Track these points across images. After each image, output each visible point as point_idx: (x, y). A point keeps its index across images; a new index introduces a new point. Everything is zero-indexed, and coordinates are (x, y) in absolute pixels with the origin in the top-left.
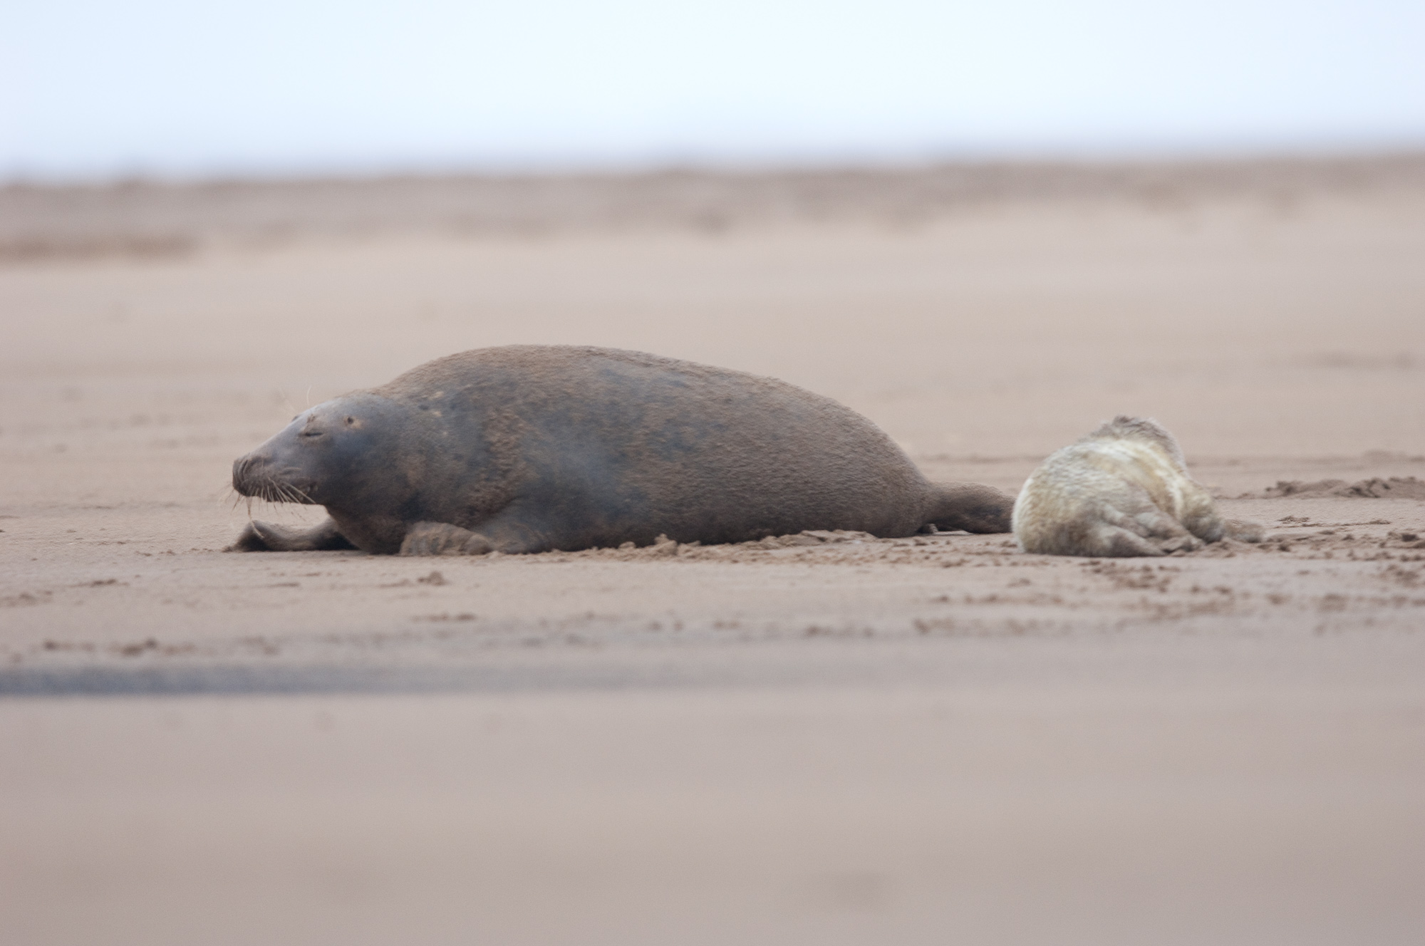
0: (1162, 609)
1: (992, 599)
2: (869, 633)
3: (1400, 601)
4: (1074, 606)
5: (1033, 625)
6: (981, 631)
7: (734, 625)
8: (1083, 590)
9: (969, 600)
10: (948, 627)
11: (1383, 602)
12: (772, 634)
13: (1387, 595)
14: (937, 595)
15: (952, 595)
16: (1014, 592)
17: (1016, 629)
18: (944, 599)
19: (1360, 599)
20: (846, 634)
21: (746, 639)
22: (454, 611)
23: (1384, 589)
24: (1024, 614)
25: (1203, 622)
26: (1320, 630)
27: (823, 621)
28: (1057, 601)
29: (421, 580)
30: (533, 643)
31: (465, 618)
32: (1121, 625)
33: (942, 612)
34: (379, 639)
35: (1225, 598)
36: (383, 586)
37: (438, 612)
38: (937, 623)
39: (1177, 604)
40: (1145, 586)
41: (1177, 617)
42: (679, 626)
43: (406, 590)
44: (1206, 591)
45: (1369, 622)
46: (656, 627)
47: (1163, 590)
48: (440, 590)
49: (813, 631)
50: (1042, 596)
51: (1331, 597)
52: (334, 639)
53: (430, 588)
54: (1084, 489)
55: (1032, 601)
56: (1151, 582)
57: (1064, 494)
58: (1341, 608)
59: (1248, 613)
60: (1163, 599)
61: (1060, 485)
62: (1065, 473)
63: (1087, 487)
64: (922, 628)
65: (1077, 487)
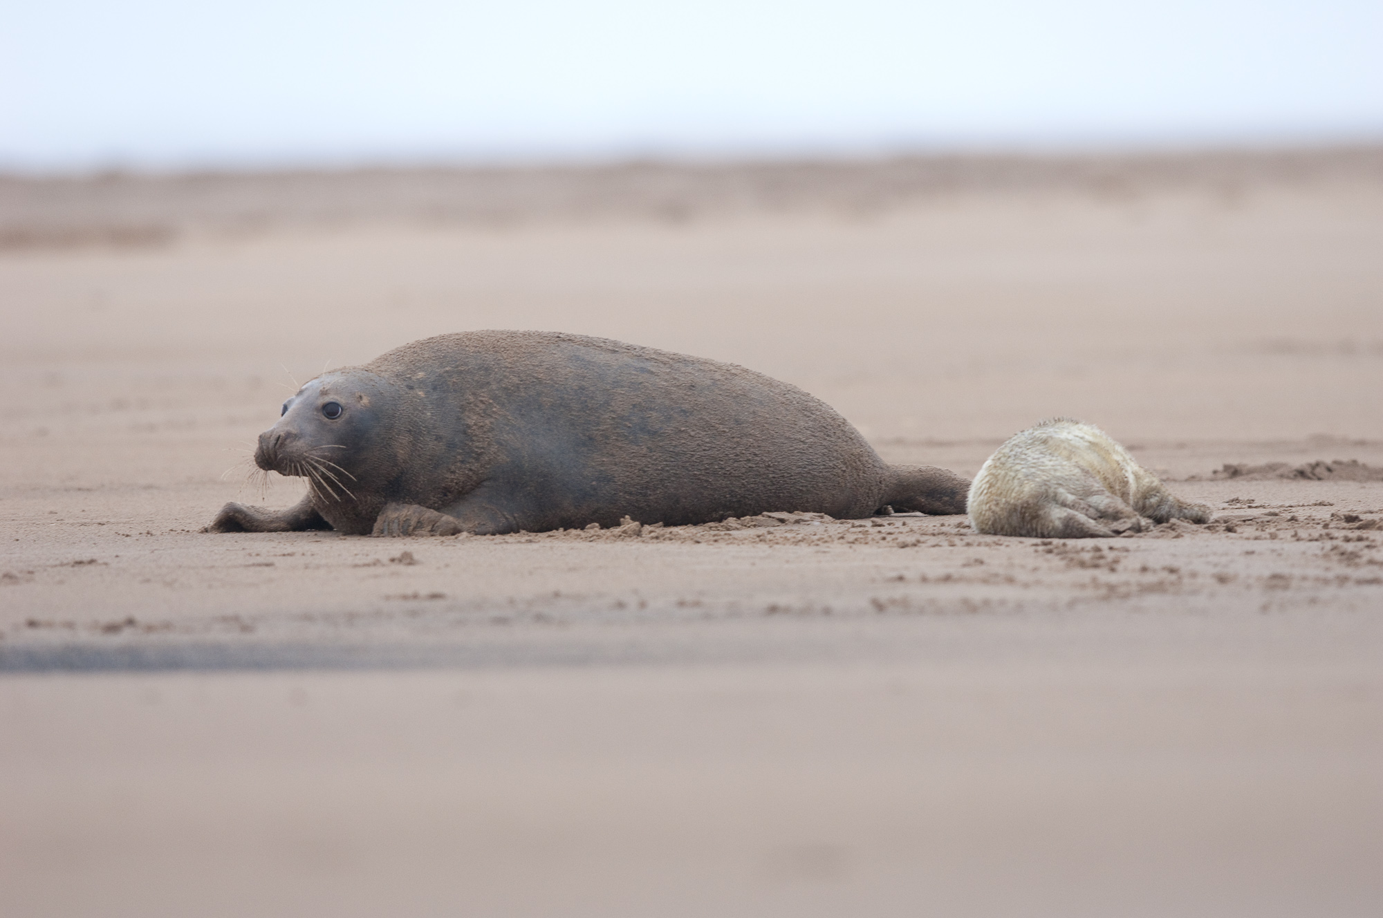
0: (1112, 588)
1: (947, 579)
2: (827, 612)
3: (1343, 580)
4: (1026, 586)
5: (986, 603)
6: (937, 610)
7: (697, 604)
8: (1035, 569)
9: (924, 580)
10: (904, 605)
11: (1326, 582)
12: (734, 612)
13: (1330, 575)
14: (894, 574)
15: (907, 574)
16: (967, 571)
17: (970, 608)
18: (901, 578)
19: (1304, 578)
20: (806, 612)
21: (708, 617)
22: (424, 591)
23: (1327, 569)
24: (978, 593)
25: (1152, 600)
26: (1265, 608)
27: (782, 601)
28: (1010, 580)
29: (393, 560)
30: (501, 621)
31: (435, 596)
32: (1072, 604)
33: (899, 591)
34: (351, 617)
35: (1173, 577)
36: (356, 566)
37: (409, 592)
38: (893, 602)
39: (1127, 584)
40: (1096, 566)
41: (1126, 596)
42: (643, 605)
43: (379, 570)
44: (1155, 571)
45: (1313, 601)
46: (621, 605)
47: (1113, 570)
48: (411, 569)
49: (773, 610)
50: (996, 575)
51: (1275, 577)
52: (308, 618)
53: (401, 568)
54: (1039, 472)
55: (985, 581)
56: (1102, 562)
57: (1020, 476)
58: (1286, 588)
59: (1195, 592)
60: (1113, 578)
61: (1018, 467)
62: (1023, 456)
63: (1043, 471)
64: (879, 607)
65: (1033, 470)
